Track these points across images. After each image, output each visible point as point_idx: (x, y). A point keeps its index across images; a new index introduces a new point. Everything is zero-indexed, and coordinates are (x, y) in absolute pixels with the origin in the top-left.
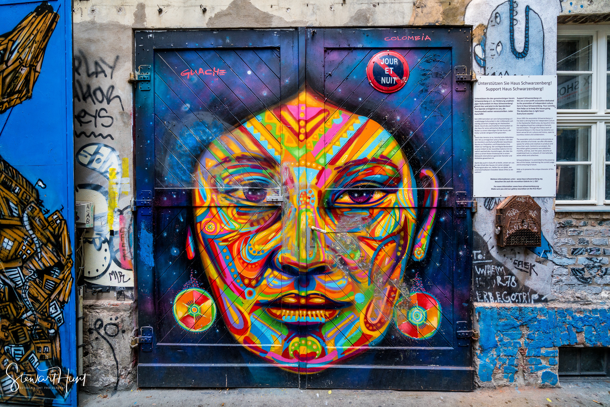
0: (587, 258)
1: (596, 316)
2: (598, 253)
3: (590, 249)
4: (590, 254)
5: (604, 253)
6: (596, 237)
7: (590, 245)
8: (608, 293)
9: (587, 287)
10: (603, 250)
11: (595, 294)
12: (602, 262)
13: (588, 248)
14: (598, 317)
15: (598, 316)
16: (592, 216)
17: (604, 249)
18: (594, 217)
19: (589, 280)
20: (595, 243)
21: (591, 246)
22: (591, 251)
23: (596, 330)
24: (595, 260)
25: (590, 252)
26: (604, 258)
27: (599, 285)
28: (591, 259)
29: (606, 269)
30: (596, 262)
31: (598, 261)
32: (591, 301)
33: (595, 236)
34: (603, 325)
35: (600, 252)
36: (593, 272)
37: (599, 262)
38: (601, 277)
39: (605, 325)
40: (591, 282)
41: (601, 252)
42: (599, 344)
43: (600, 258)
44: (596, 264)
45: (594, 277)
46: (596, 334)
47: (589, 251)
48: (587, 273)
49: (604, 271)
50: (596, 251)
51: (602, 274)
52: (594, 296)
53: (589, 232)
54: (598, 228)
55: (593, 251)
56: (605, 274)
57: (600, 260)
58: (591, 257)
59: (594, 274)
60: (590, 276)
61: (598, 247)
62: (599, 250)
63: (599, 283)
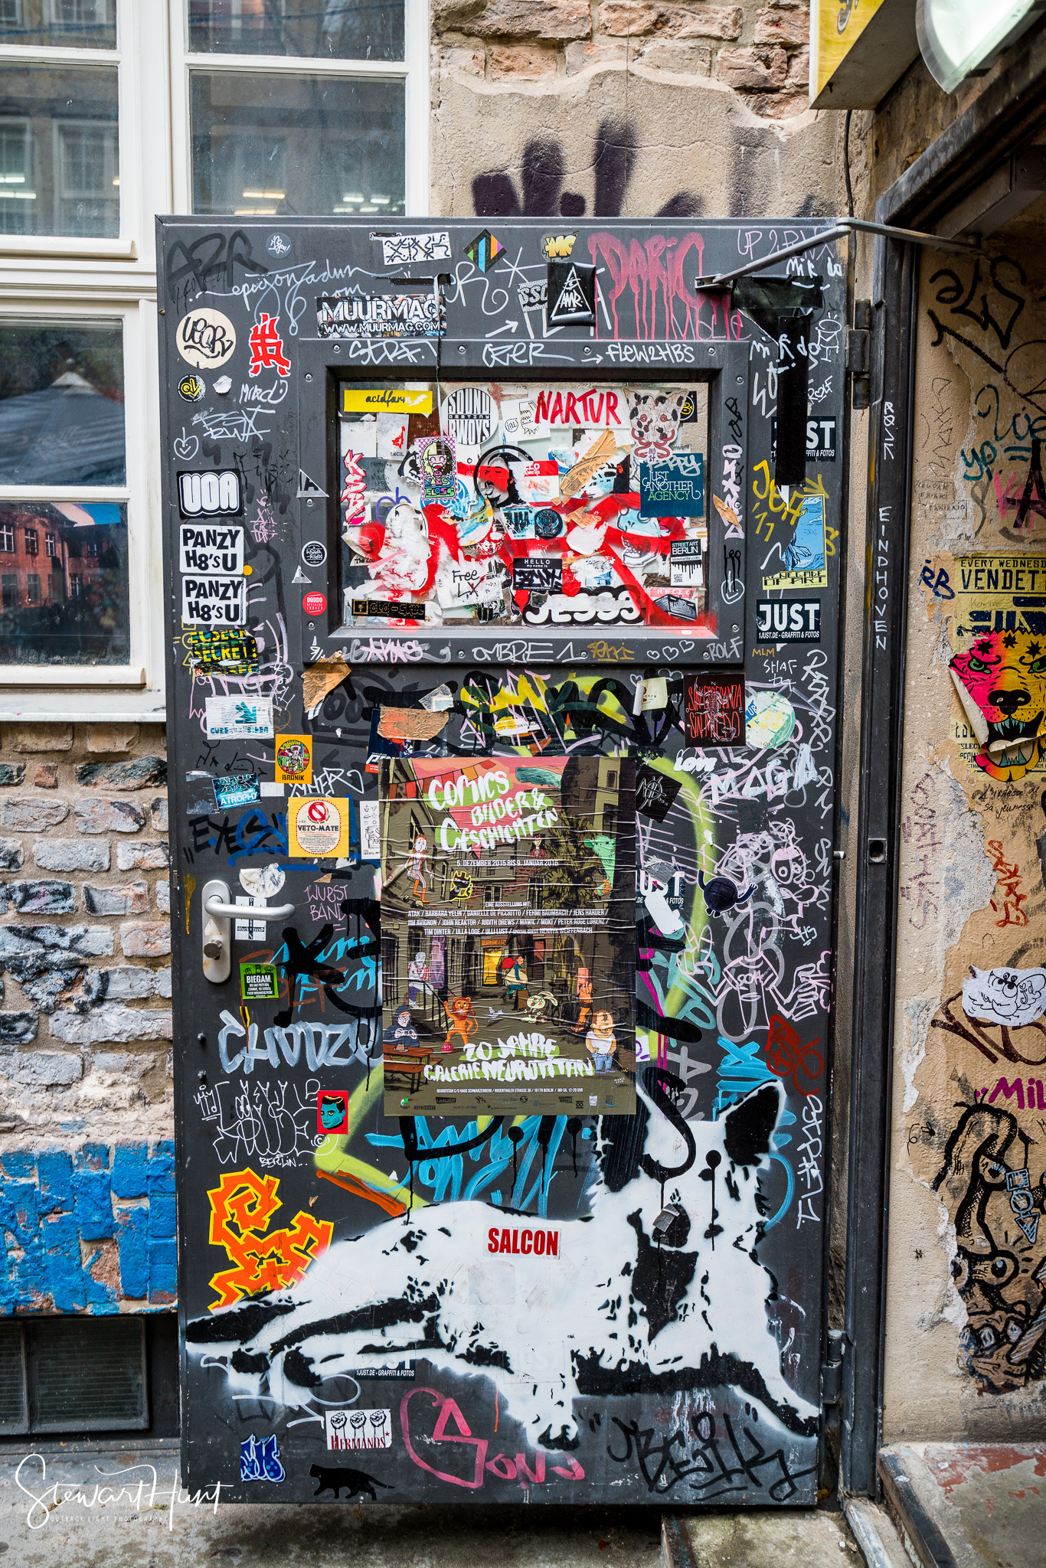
0: (11, 929)
1: (23, 1181)
2: (61, 907)
3: (25, 889)
4: (24, 909)
5: (91, 906)
6: (55, 836)
7: (27, 869)
8: (109, 1082)
9: (16, 1054)
10: (82, 891)
11: (50, 1087)
12: (81, 945)
13: (17, 883)
14: (33, 1186)
15: (35, 1180)
16: (30, 742)
17: (87, 890)
18: (42, 744)
19: (20, 1026)
20: (49, 863)
21: (31, 876)
22: (28, 895)
23: (23, 1244)
24: (51, 938)
25: (22, 904)
26: (93, 928)
27: (73, 1046)
28: (30, 935)
29: (105, 978)
30: (55, 946)
31: (65, 942)
32: (16, 1118)
33: (53, 830)
34: (53, 1219)
35: (70, 902)
36: (44, 990)
37: (70, 948)
38: (83, 1010)
39: (62, 1222)
40: (29, 1036)
41: (77, 900)
42: (38, 1301)
43: (73, 931)
44: (56, 957)
45: (48, 1011)
46: (24, 1261)
47: (19, 896)
48: (18, 993)
49: (96, 986)
50: (50, 898)
51: (86, 998)
52: (44, 1098)
53: (25, 813)
54: (72, 794)
55: (36, 895)
56: (100, 1000)
57: (76, 939)
58: (29, 924)
59: (47, 1000)
60: (29, 1009)
61: (64, 881)
62: (66, 894)
63: (69, 1038)
